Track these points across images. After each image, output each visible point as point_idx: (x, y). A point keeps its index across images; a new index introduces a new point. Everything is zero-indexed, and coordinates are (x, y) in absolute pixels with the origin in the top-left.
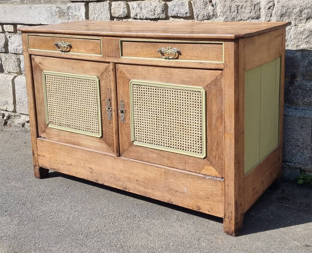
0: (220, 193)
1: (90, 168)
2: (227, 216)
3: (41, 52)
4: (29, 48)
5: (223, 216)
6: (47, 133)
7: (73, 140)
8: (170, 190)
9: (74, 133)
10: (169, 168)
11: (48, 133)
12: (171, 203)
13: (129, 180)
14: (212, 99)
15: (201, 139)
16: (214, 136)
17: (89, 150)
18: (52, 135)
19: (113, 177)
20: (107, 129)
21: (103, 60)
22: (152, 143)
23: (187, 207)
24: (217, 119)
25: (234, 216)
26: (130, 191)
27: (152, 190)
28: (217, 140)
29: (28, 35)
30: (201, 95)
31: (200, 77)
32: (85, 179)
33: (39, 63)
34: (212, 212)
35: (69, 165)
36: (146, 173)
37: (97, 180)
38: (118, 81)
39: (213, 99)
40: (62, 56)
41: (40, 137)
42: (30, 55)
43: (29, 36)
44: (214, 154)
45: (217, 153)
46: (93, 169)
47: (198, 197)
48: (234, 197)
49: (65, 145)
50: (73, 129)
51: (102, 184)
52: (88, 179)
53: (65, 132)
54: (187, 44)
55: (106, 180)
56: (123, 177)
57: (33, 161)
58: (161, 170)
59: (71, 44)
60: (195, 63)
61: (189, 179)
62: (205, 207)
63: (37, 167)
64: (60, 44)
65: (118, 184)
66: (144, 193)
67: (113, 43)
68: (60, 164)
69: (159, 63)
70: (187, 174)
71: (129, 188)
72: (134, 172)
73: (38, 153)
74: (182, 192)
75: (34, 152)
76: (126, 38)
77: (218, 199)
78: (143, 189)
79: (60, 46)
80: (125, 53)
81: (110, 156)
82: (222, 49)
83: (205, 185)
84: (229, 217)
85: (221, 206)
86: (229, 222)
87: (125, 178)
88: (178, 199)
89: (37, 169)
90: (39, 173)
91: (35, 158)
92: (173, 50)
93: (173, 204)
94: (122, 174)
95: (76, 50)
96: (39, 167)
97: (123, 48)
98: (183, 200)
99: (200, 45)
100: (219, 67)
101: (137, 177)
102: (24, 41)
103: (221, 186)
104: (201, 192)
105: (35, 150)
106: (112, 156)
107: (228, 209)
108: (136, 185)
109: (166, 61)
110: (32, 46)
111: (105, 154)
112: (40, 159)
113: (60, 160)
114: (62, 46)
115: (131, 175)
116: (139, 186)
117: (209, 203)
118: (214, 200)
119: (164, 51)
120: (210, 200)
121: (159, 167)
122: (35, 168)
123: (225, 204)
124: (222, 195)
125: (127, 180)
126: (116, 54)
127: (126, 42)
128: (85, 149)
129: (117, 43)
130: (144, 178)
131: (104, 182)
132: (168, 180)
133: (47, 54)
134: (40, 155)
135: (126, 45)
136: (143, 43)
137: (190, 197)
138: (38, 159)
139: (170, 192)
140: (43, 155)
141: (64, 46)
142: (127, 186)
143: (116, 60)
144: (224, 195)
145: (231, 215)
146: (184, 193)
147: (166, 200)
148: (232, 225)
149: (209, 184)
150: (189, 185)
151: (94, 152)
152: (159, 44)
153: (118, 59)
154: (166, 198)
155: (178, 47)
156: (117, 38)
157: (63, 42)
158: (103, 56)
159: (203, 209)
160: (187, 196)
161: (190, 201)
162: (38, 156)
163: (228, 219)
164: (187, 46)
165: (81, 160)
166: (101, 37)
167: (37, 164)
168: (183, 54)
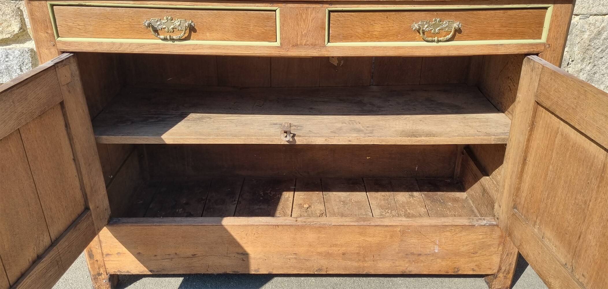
0: (496, 242)
1: (242, 253)
2: (503, 270)
4: (58, 36)
5: (497, 271)
8: (408, 255)
12: (409, 273)
13: (328, 255)
19: (292, 258)
21: (281, 53)
26: (328, 273)
27: (373, 262)
29: (52, 5)
32: (228, 273)
34: (478, 270)
35: (189, 257)
36: (363, 238)
37: (257, 269)
40: (168, 51)
43: (54, 7)
46: (247, 254)
51: (268, 273)
52: (235, 272)
54: (475, 12)
55: (278, 266)
56: (314, 253)
57: (91, 268)
58: (395, 229)
59: (192, 22)
60: (489, 45)
61: (445, 233)
62: (468, 267)
63: (103, 276)
64: (159, 23)
65: (303, 266)
66: (358, 269)
67: (310, 16)
68: (166, 260)
69: (414, 50)
70: (444, 227)
71: (327, 269)
72: (339, 243)
73: (103, 251)
74: (430, 253)
75: (91, 251)
76: (342, 6)
77: (492, 251)
78: (355, 264)
79: (160, 27)
80: (335, 36)
81: (288, 225)
82: (543, 17)
83: (473, 236)
84: (506, 270)
85: (496, 259)
86: (503, 278)
87: (320, 254)
88: (422, 265)
89: (103, 279)
90: (108, 286)
91: (97, 260)
92: (445, 24)
93: (411, 273)
94: (312, 250)
95: (208, 34)
96: (107, 275)
97: (331, 25)
98: (430, 265)
99: (502, 11)
100: (536, 50)
101: (344, 249)
102: (39, 21)
103: (500, 232)
104: (465, 247)
105: (94, 248)
106: (292, 225)
107: (507, 260)
108: (341, 261)
109: (430, 47)
110: (70, 32)
111: (276, 225)
112: (112, 261)
113: (166, 254)
114: (165, 28)
115: (333, 248)
116: (348, 261)
117: (475, 259)
118: (484, 253)
119: (426, 26)
120: (478, 255)
121: (390, 226)
122: (97, 279)
123: (502, 255)
124: (499, 245)
125: (324, 256)
126: (316, 39)
127: (340, 13)
128: (229, 224)
129: (320, 15)
130: (359, 247)
131: (273, 269)
132: (406, 241)
133: (119, 48)
134: (111, 254)
135: (339, 19)
136: (381, 13)
137: (443, 258)
138: (105, 262)
139: (407, 258)
140: (119, 253)
141: (172, 27)
142: (322, 266)
143: (315, 51)
144: (502, 244)
145: (510, 267)
146: (434, 254)
147: (399, 271)
148: (508, 280)
149: (480, 233)
150: (444, 242)
151: (251, 225)
152: (416, 13)
153: (319, 50)
154: (398, 269)
155: (457, 18)
156: (321, 5)
157: (169, 18)
158: (281, 44)
159: (464, 270)
160: (438, 258)
161: (444, 263)
162: (104, 256)
163: (503, 273)
164: (475, 14)
165: (219, 244)
166: (280, 5)
167: (102, 271)
168: (465, 32)
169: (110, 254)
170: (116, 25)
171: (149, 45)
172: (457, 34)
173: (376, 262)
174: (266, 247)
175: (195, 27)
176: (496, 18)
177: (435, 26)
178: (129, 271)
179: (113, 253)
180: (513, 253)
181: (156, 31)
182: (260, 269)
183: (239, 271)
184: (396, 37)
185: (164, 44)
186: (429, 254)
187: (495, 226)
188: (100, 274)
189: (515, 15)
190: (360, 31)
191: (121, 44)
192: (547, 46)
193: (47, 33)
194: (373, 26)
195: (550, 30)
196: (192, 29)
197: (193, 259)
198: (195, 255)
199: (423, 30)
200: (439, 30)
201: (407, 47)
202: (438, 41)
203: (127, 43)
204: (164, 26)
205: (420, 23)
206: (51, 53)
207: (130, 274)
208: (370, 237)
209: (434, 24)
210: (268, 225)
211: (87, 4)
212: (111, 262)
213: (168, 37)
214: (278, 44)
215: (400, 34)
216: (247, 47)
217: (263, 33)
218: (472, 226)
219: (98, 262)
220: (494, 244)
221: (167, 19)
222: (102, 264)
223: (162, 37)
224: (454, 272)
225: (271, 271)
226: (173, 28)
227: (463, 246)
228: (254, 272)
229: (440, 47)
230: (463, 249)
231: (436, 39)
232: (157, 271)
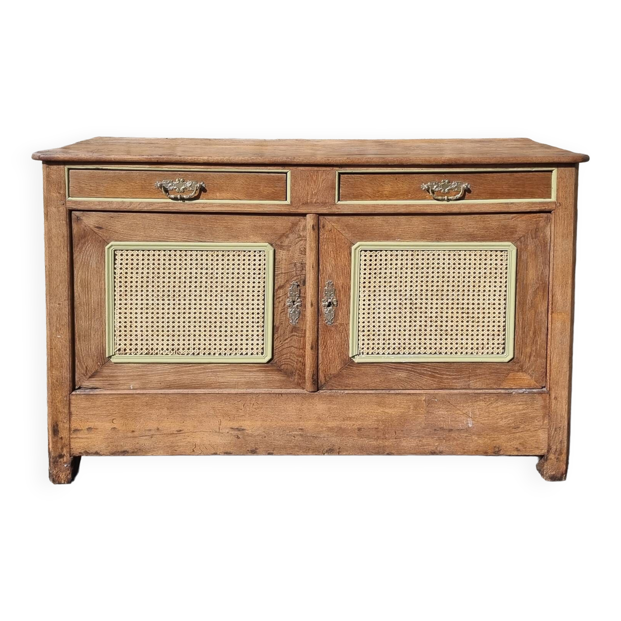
0: (540, 413)
1: (237, 429)
2: (553, 450)
3: (112, 203)
4: (69, 196)
5: (546, 451)
6: (103, 377)
7: (186, 378)
8: (436, 431)
9: (191, 365)
10: (436, 391)
11: (106, 377)
12: (440, 454)
13: (341, 431)
14: (527, 259)
15: (504, 330)
16: (529, 320)
17: (233, 391)
18: (121, 378)
19: (297, 435)
20: (286, 341)
21: (291, 210)
22: (399, 353)
23: (474, 454)
24: (535, 293)
25: (566, 446)
26: (340, 454)
27: (395, 440)
28: (535, 327)
29: (69, 169)
30: (507, 256)
31: (505, 227)
32: (218, 454)
33: (97, 227)
34: (523, 449)
35: (173, 434)
36: (382, 410)
37: (254, 449)
38: (324, 248)
39: (529, 260)
40: (177, 209)
41: (80, 388)
42: (70, 211)
43: (70, 171)
44: (528, 350)
45: (534, 349)
46: (243, 430)
47: (495, 429)
48: (566, 415)
49: (162, 392)
50: (189, 355)
51: (267, 455)
52: (226, 453)
53: (164, 365)
54: (482, 175)
55: (281, 445)
56: (324, 429)
57: (53, 447)
58: (419, 398)
59: (203, 183)
60: (500, 203)
61: (478, 403)
62: (511, 445)
63: (65, 459)
64: (170, 184)
65: (310, 446)
66: (377, 449)
67: (321, 178)
68: (144, 438)
69: (425, 208)
70: (476, 395)
71: (339, 449)
72: (353, 415)
73: (71, 426)
74: (463, 428)
75: (57, 425)
76: (352, 169)
77: (536, 425)
78: (374, 443)
79: (171, 188)
80: (346, 195)
81: (294, 393)
82: (550, 179)
83: (511, 407)
84: (558, 450)
85: (543, 436)
86: (555, 460)
87: (331, 429)
88: (455, 443)
89: (65, 463)
90: (69, 472)
91: (62, 438)
92: (454, 185)
93: (442, 454)
94: (322, 424)
95: (218, 194)
96: (70, 457)
97: (341, 185)
98: (464, 443)
99: (508, 174)
100: (547, 208)
101: (360, 423)
102: (53, 182)
103: (543, 401)
104: (504, 420)
105: (61, 422)
106: (298, 394)
107: (556, 437)
108: (356, 438)
109: (441, 205)
110: (81, 192)
111: (279, 394)
112: (80, 438)
113: (146, 429)
114: (176, 189)
115: (346, 422)
116: (365, 439)
117: (518, 436)
118: (528, 428)
119: (435, 187)
120: (520, 430)
121: (413, 394)
122: (57, 462)
123: (549, 430)
124: (544, 417)
125: (336, 432)
126: (326, 198)
127: (349, 175)
128: (224, 392)
129: (330, 177)
130: (378, 421)
131: (274, 449)
132: (433, 413)
133: (128, 207)
134: (81, 429)
135: (350, 180)
136: (390, 175)
137: (479, 435)
138: (72, 440)
139: (436, 434)
140: (90, 428)
141: (183, 187)
142: (334, 445)
143: (325, 209)
144: (547, 416)
145: (561, 446)
146: (467, 430)
147: (427, 451)
148: (562, 463)
149: (519, 403)
150: (478, 414)
151: (250, 393)
152: (424, 175)
153: (330, 207)
154: (427, 448)
155: (465, 180)
156: (331, 168)
157: (181, 180)
158: (291, 202)
159: (506, 449)
160: (474, 434)
161: (480, 441)
162: (72, 432)
163: (555, 454)
164: (482, 177)
165: (210, 417)
166: (291, 168)
167: (65, 452)
168: (475, 191)
169: (79, 430)
170: (128, 186)
171: (158, 203)
172: (467, 193)
173: (398, 440)
174: (266, 421)
175: (206, 188)
176: (503, 180)
177: (444, 186)
178: (98, 452)
179: (83, 428)
180: (561, 427)
181: (166, 191)
182: (257, 449)
183: (231, 452)
184: (405, 196)
185: (174, 203)
186: (461, 430)
187: (536, 394)
188: (61, 456)
189: (522, 177)
190: (369, 190)
191: (131, 203)
192: (558, 205)
193: (59, 193)
194: (383, 186)
195: (557, 190)
196: (202, 190)
197: (177, 436)
198: (181, 430)
199: (432, 190)
200: (449, 190)
201: (418, 205)
202: (448, 200)
203: (137, 202)
204: (175, 187)
205: (429, 184)
206: (59, 211)
207: (98, 455)
208: (390, 408)
209: (443, 185)
210: (270, 394)
211: (104, 168)
212: (78, 440)
213: (179, 197)
214: (288, 202)
215: (410, 193)
216: (257, 205)
217: (273, 193)
218: (508, 393)
219: (62, 440)
220: (537, 416)
221: (179, 180)
222: (67, 442)
223: (172, 196)
224: (494, 453)
225: (272, 452)
226: (184, 189)
227: (502, 419)
228: (250, 453)
229: (451, 205)
230: (502, 423)
231: (446, 197)
232: (133, 452)
